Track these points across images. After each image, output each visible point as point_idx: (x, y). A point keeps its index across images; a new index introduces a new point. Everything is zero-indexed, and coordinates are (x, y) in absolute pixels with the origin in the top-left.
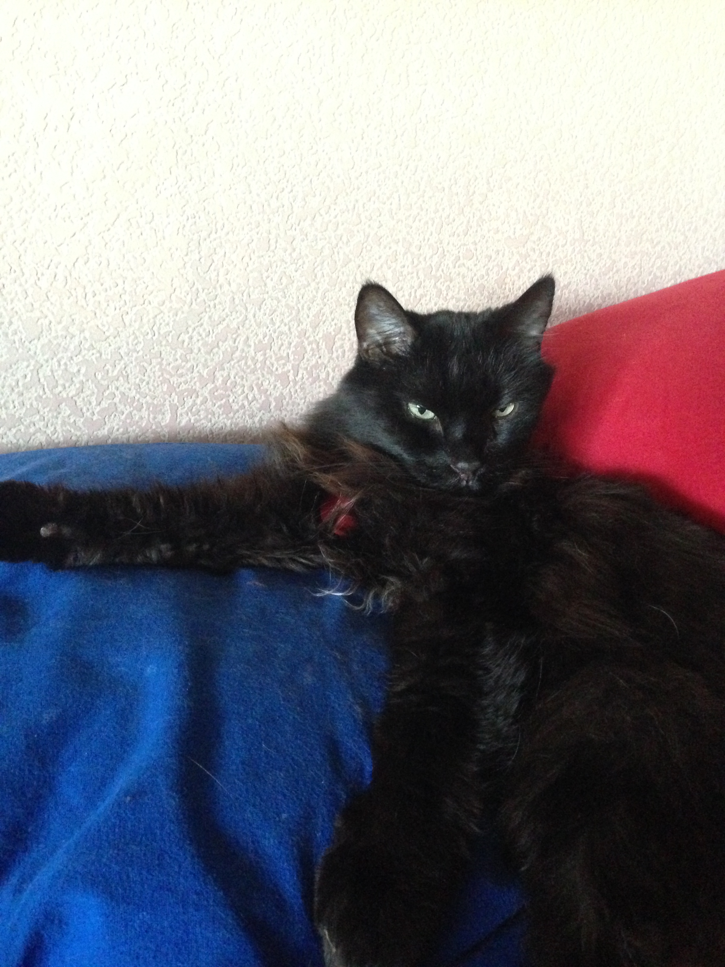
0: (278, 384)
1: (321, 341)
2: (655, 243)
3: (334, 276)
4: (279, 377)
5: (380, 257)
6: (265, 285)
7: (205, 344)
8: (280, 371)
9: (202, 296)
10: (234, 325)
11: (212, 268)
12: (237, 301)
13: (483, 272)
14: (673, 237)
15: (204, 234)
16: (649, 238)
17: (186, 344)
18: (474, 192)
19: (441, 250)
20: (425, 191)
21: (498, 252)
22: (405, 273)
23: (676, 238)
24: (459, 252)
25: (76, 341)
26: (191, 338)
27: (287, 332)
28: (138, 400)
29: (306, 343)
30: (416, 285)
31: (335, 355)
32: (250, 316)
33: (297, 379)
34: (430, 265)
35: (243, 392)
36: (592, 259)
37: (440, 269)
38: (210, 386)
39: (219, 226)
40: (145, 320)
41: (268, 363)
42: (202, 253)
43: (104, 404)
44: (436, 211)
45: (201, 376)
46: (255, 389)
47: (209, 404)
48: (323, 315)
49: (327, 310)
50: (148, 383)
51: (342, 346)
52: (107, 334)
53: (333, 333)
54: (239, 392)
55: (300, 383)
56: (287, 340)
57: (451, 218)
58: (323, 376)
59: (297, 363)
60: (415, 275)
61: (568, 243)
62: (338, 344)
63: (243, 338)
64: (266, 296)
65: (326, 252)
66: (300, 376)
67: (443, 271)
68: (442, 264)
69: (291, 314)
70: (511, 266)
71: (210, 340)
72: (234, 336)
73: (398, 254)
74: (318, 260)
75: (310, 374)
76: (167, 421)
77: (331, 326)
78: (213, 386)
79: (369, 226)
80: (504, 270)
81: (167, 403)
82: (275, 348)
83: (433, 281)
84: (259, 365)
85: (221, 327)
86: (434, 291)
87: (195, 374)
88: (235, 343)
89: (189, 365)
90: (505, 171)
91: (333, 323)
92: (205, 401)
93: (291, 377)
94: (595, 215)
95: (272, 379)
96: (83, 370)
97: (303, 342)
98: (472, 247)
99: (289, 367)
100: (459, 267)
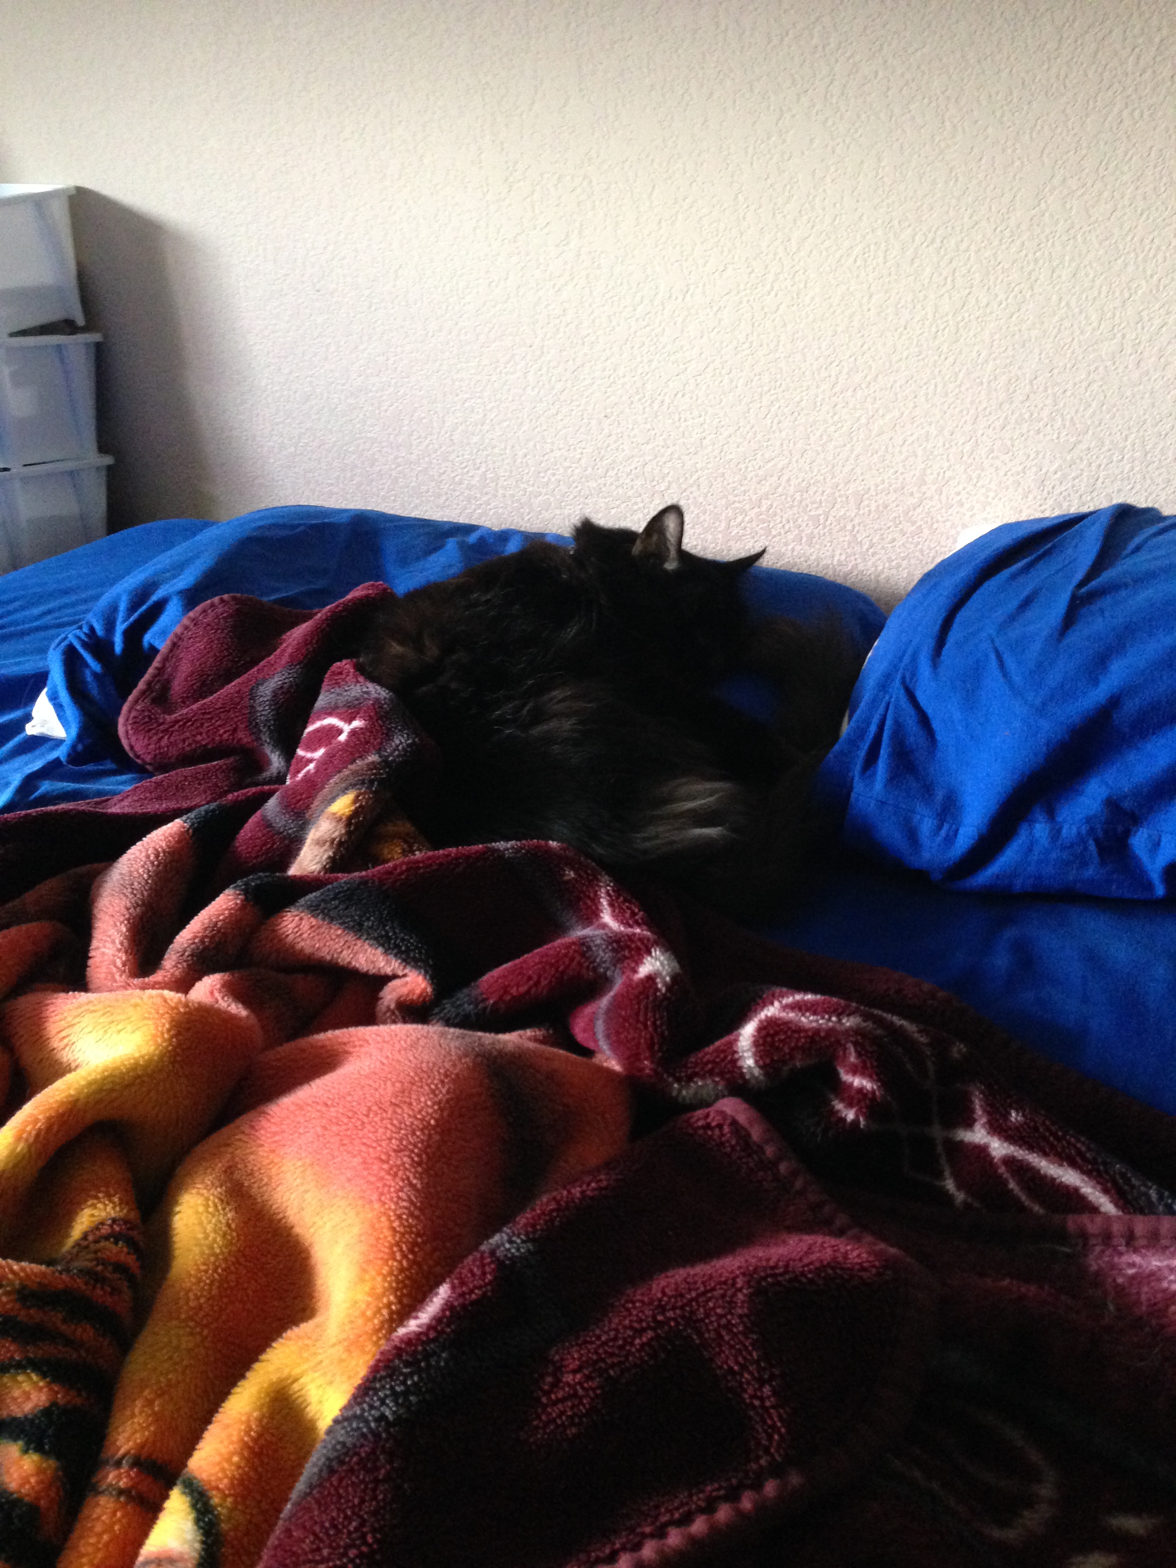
0: (810, 523)
3: (868, 442)
6: (809, 438)
7: (757, 476)
8: (812, 513)
9: (759, 437)
10: (780, 466)
12: (785, 447)
15: (766, 389)
17: (742, 471)
18: (1015, 391)
19: (974, 439)
20: (962, 383)
21: (1038, 453)
22: (936, 453)
25: (670, 451)
26: (747, 468)
27: (823, 481)
30: (946, 465)
31: (861, 512)
32: (794, 460)
38: (756, 510)
39: (778, 384)
41: (804, 503)
42: (764, 404)
45: (751, 500)
47: (754, 524)
51: (868, 506)
56: (821, 489)
57: (988, 410)
58: (849, 527)
60: (945, 457)
62: (866, 503)
63: (785, 478)
64: (808, 448)
65: (863, 421)
66: (829, 522)
69: (827, 467)
70: (1052, 469)
71: (760, 473)
72: (779, 474)
80: (1043, 471)
82: (811, 492)
83: (963, 467)
84: (796, 503)
85: (770, 465)
86: (964, 477)
87: (747, 498)
88: (779, 479)
89: (743, 488)
92: (751, 521)
93: (822, 521)
95: (806, 518)
99: (820, 511)
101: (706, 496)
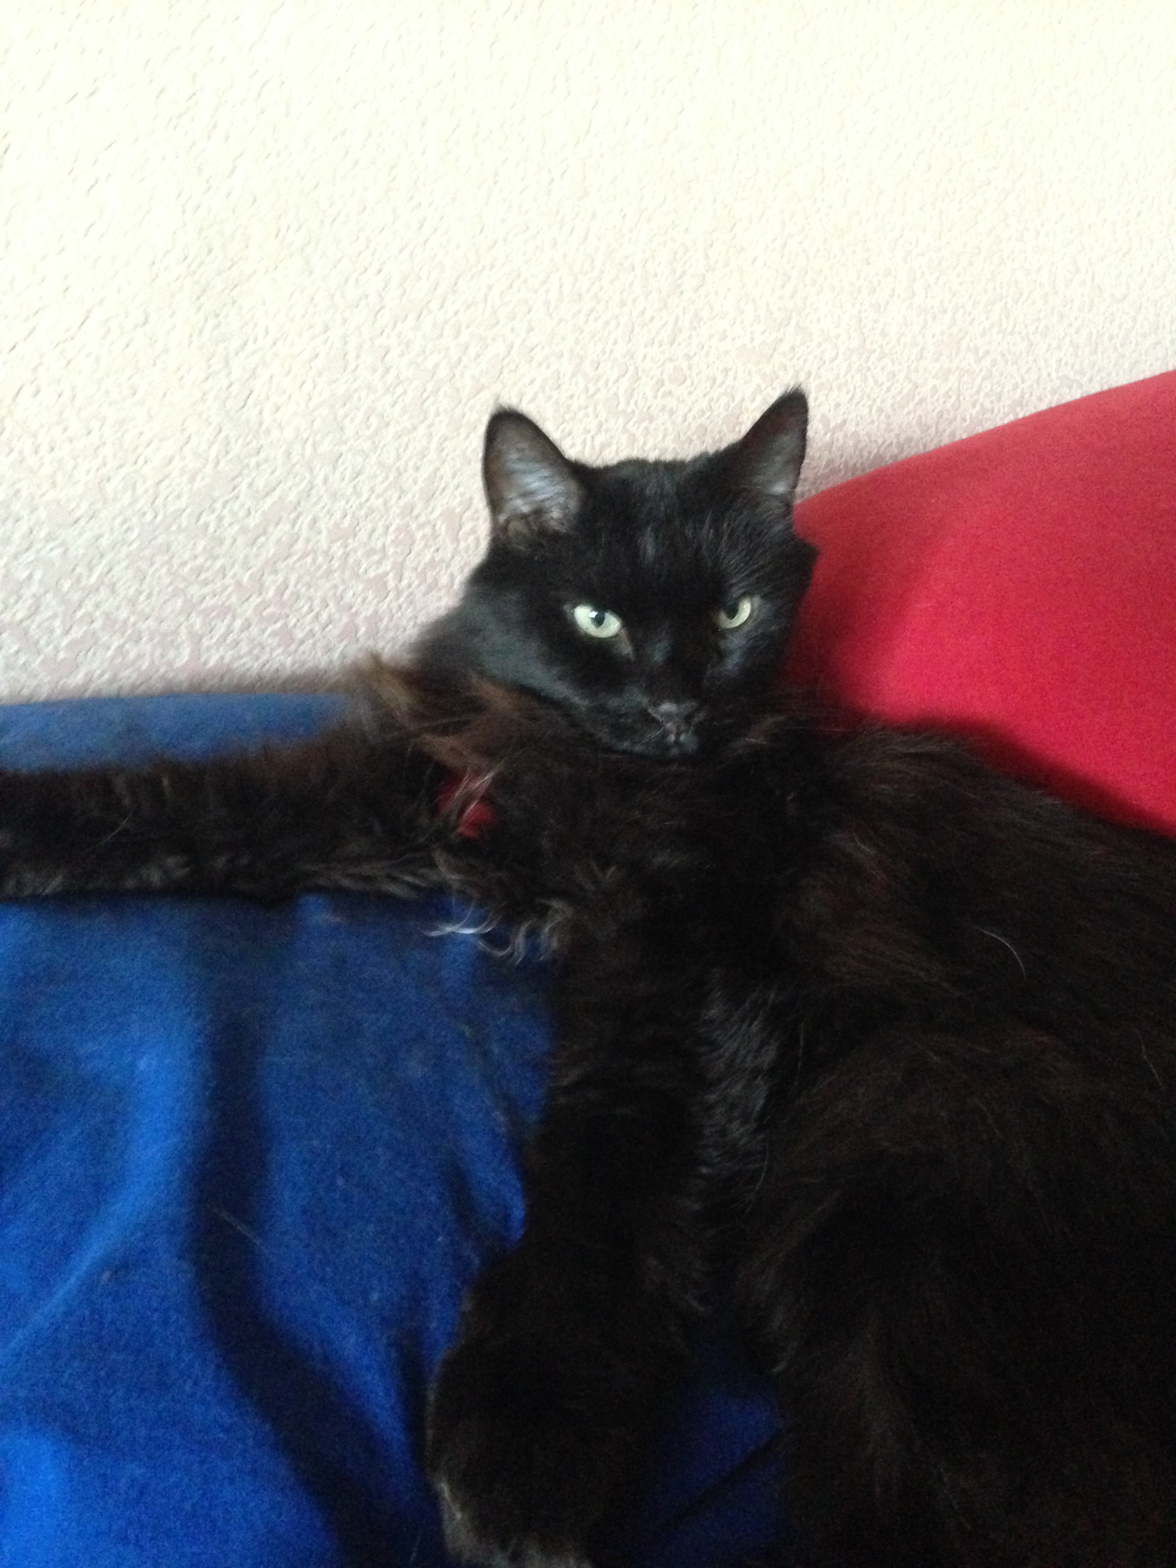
0: (370, 595)
1: (439, 523)
2: (980, 354)
4: (370, 583)
5: (532, 382)
6: (342, 429)
7: (244, 530)
8: (372, 574)
9: (236, 449)
10: (292, 497)
11: (251, 401)
12: (295, 457)
13: (704, 404)
14: (1009, 344)
16: (972, 346)
17: (211, 529)
18: (684, 273)
19: (632, 369)
20: (602, 272)
21: (726, 371)
22: (574, 407)
23: (1014, 345)
24: (662, 374)
25: (24, 527)
26: (220, 519)
27: (382, 508)
28: (134, 624)
29: (414, 526)
30: (593, 425)
31: (463, 545)
32: (319, 481)
33: (401, 588)
34: (616, 394)
35: (311, 610)
36: (880, 382)
37: (632, 402)
38: (255, 600)
39: (260, 329)
40: (140, 490)
41: (351, 561)
42: (233, 377)
43: (77, 633)
44: (623, 304)
45: (239, 584)
46: (332, 604)
47: (254, 630)
48: (442, 478)
49: (447, 470)
50: (149, 596)
51: (473, 531)
52: (78, 513)
53: (458, 510)
54: (305, 609)
55: (406, 594)
56: (381, 524)
58: (443, 581)
59: (400, 559)
60: (590, 410)
61: (840, 354)
62: (467, 527)
63: (306, 520)
64: (344, 448)
65: (442, 373)
66: (405, 582)
67: (636, 403)
68: (635, 393)
69: (387, 477)
71: (252, 522)
72: (293, 516)
73: (561, 375)
74: (430, 387)
75: (423, 575)
76: (186, 659)
77: (455, 497)
78: (259, 600)
79: (512, 330)
80: (737, 401)
81: (183, 631)
82: (363, 536)
83: (621, 421)
84: (336, 564)
85: (269, 501)
86: (624, 438)
87: (228, 581)
88: (293, 526)
89: (218, 564)
90: (734, 237)
91: (457, 493)
92: (247, 625)
93: (391, 584)
94: (882, 309)
95: (360, 588)
96: (38, 575)
97: (408, 525)
98: (684, 365)
99: (387, 566)
100: (663, 397)
101: (133, 602)
